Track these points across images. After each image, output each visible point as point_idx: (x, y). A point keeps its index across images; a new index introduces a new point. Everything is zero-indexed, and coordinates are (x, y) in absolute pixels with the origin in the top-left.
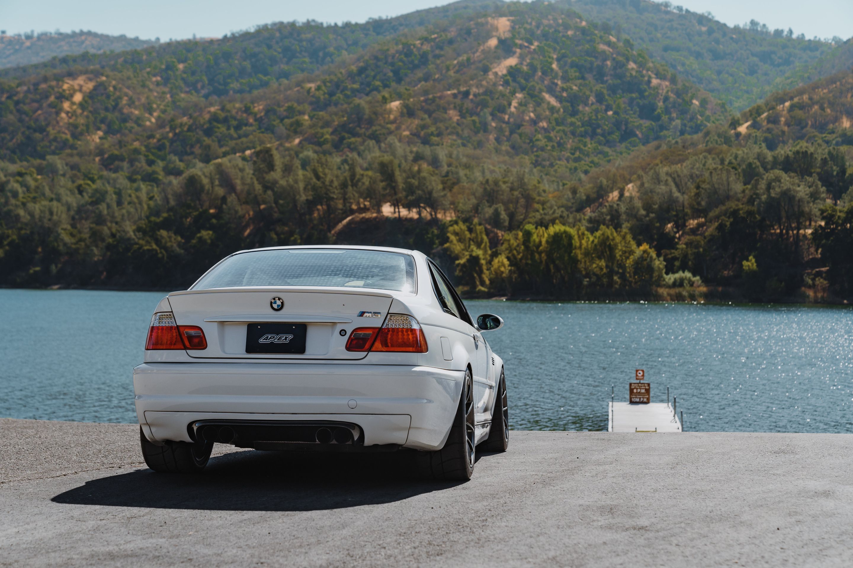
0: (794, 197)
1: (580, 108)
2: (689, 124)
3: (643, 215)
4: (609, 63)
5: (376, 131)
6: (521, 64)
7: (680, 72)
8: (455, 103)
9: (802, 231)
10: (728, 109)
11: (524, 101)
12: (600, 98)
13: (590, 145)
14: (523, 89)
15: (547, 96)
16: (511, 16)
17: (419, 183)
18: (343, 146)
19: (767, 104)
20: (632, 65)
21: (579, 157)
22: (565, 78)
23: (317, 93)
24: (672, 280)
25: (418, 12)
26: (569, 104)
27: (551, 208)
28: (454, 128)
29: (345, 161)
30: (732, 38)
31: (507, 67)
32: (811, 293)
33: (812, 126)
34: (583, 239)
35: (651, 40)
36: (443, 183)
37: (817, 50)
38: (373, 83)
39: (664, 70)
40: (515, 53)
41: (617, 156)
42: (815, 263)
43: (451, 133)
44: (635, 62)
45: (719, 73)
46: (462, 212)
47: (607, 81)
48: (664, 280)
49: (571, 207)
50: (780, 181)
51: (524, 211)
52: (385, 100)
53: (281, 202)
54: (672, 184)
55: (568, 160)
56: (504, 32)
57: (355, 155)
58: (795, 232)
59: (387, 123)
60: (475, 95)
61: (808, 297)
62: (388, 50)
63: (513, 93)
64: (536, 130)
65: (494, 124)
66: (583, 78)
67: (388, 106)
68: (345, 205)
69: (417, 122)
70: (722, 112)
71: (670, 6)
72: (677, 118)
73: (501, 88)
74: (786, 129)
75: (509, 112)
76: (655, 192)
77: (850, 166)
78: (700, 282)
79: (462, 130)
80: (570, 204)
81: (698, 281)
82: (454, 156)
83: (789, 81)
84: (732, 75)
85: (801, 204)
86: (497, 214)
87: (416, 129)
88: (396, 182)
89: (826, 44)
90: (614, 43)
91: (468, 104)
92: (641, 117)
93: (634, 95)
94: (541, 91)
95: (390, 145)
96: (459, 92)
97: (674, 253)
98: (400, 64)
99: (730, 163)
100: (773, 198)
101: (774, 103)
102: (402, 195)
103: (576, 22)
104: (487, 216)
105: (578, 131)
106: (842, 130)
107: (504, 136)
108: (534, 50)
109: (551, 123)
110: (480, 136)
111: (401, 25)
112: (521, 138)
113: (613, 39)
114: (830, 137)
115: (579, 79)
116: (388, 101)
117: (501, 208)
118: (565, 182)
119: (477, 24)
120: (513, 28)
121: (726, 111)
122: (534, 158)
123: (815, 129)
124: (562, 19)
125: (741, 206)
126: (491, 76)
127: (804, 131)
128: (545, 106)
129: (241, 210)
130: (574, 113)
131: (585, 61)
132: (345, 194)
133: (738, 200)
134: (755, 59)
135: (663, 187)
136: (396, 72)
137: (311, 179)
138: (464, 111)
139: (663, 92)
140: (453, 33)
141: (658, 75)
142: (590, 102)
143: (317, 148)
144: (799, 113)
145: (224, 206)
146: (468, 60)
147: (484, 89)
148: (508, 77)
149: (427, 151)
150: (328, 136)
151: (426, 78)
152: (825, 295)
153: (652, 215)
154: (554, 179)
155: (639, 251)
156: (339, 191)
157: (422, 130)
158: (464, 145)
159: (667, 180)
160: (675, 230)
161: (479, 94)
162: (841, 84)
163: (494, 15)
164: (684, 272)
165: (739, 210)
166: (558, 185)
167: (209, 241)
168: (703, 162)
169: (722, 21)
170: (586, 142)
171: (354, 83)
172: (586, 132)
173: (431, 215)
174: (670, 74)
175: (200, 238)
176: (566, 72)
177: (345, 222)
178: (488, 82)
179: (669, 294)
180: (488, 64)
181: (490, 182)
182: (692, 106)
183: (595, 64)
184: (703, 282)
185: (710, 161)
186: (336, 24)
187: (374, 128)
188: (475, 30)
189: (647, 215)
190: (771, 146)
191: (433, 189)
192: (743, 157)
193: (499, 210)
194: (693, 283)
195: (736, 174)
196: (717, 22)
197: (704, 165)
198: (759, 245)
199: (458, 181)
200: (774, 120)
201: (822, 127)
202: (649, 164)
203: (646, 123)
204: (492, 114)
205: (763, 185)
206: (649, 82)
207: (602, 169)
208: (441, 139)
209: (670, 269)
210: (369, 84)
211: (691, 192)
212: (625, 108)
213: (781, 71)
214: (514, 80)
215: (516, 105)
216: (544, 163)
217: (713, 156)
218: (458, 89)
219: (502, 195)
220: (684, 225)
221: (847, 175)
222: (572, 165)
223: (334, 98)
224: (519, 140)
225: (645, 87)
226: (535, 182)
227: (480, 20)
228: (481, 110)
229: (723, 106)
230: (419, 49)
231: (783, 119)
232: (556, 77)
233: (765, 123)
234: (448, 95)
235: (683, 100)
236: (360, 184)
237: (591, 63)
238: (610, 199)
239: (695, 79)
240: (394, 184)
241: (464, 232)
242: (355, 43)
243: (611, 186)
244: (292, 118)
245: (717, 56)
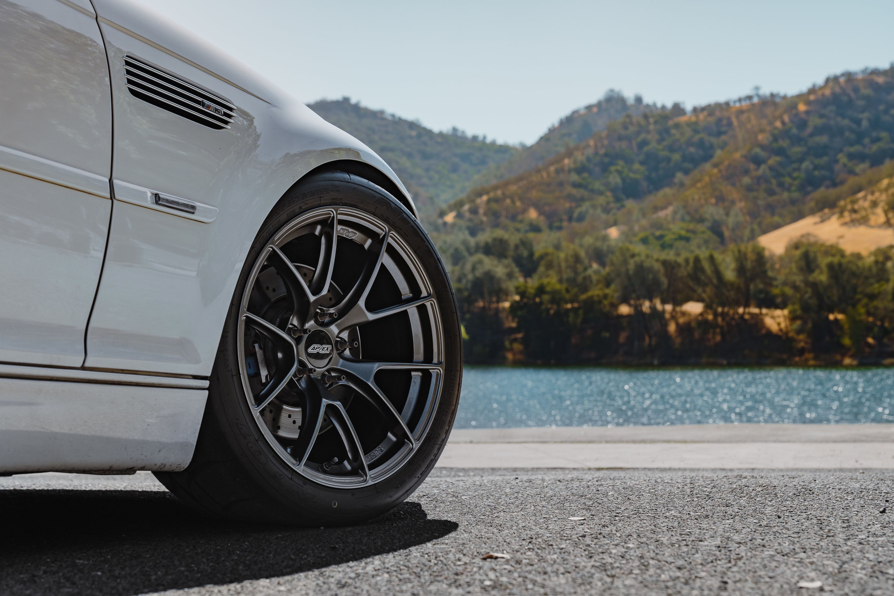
0: (494, 277)
9: (501, 305)
10: (436, 202)
19: (467, 197)
30: (437, 142)
32: (510, 356)
33: (506, 217)
37: (507, 153)
42: (512, 331)
45: (427, 170)
50: (482, 264)
58: (495, 305)
61: (508, 358)
71: (385, 114)
74: (484, 218)
77: (537, 250)
85: (500, 282)
100: (478, 278)
101: (473, 197)
106: (530, 220)
114: (519, 226)
121: (434, 203)
123: (508, 219)
127: (499, 220)
134: (457, 159)
144: (494, 206)
152: (521, 357)
162: (527, 182)
190: (473, 232)
200: (474, 211)
201: (513, 218)
205: (468, 267)
213: (478, 170)
221: (535, 257)
229: (431, 199)
231: (481, 211)
233: (467, 214)
245: (425, 156)
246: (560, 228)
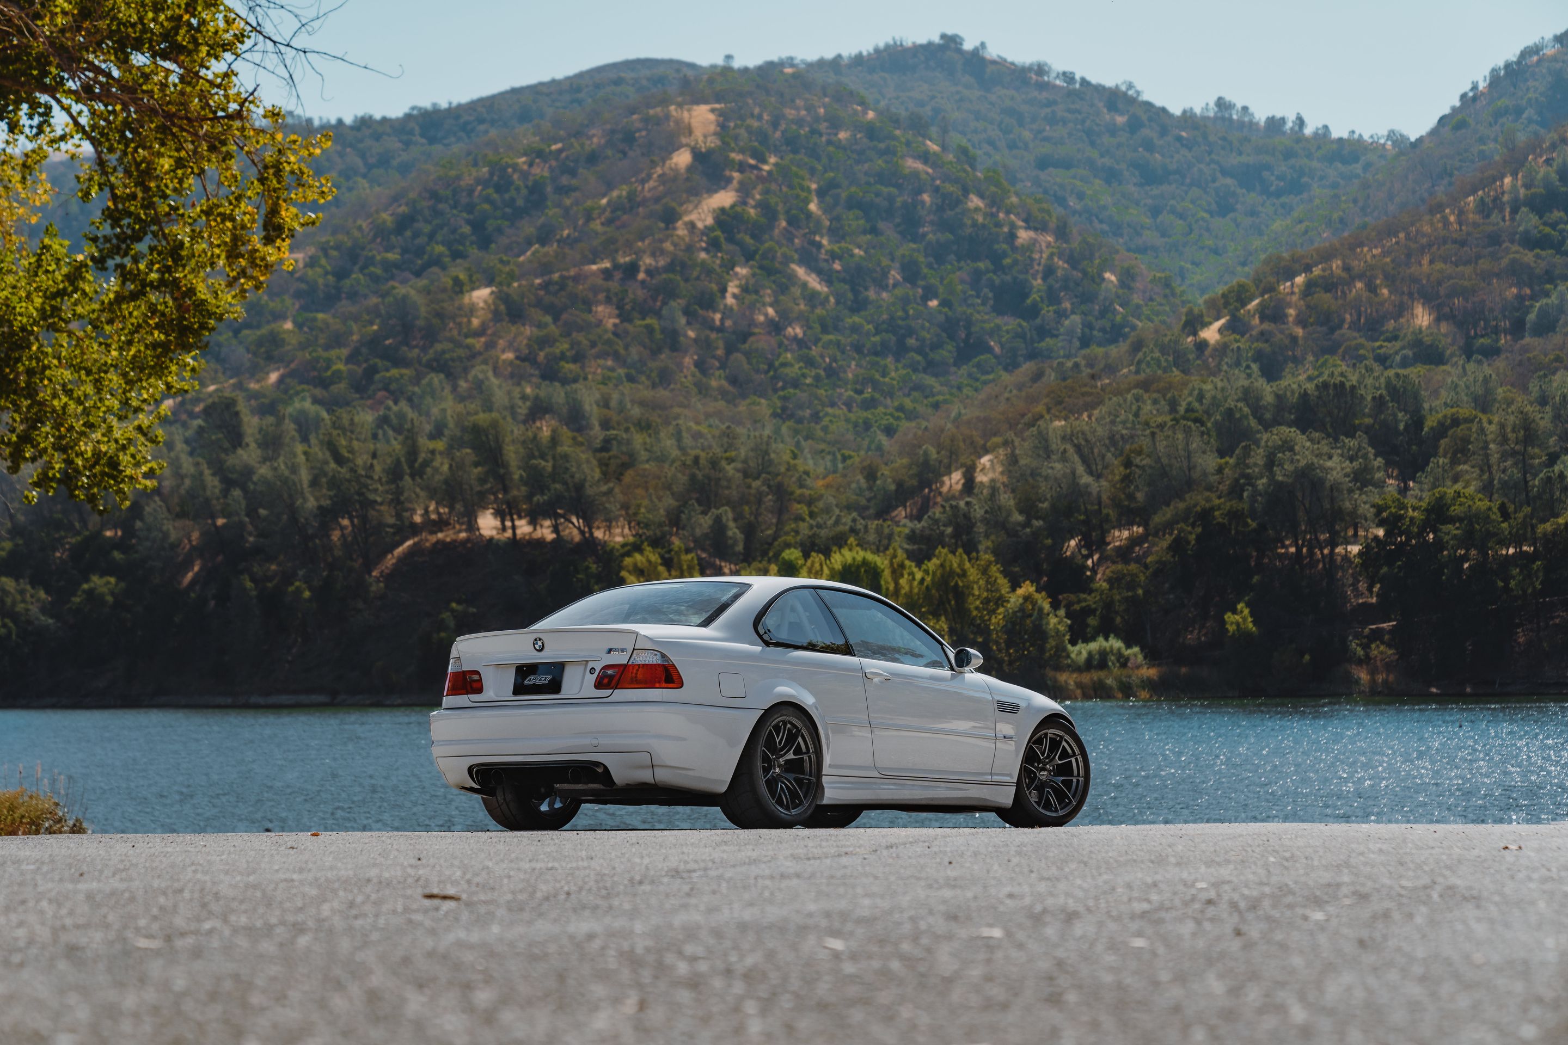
0: (1322, 481)
1: (871, 294)
2: (1098, 324)
3: (1019, 524)
4: (926, 197)
5: (444, 352)
6: (745, 203)
7: (1075, 212)
8: (608, 291)
9: (1339, 550)
10: (1178, 290)
11: (752, 281)
12: (911, 273)
13: (895, 372)
14: (749, 257)
15: (801, 271)
16: (718, 102)
17: (554, 467)
18: (373, 387)
19: (1257, 281)
20: (975, 201)
21: (873, 399)
22: (836, 233)
23: (310, 272)
24: (1085, 655)
25: (514, 91)
26: (847, 287)
27: (827, 510)
28: (609, 342)
29: (384, 421)
30: (1179, 139)
31: (714, 210)
32: (1363, 675)
33: (1355, 326)
34: (902, 576)
35: (1012, 146)
36: (603, 464)
37: (1356, 159)
38: (428, 248)
39: (1042, 210)
40: (729, 180)
41: (951, 394)
42: (1367, 613)
43: (603, 355)
44: (981, 196)
45: (1155, 212)
46: (647, 526)
47: (924, 235)
48: (1068, 656)
49: (867, 508)
50: (1291, 449)
51: (774, 521)
52: (459, 288)
53: (262, 512)
54: (1076, 458)
55: (848, 405)
56: (705, 136)
57: (404, 406)
58: (1326, 551)
59: (466, 336)
60: (649, 272)
61: (1357, 682)
62: (458, 178)
63: (729, 266)
64: (780, 345)
65: (691, 334)
66: (874, 231)
67: (466, 300)
68: (398, 516)
69: (528, 330)
70: (1165, 296)
71: (1048, 73)
72: (1073, 312)
73: (703, 255)
74: (1299, 332)
75: (722, 307)
76: (1040, 475)
77: (1431, 410)
78: (1140, 657)
79: (626, 347)
80: (863, 502)
81: (1135, 655)
82: (613, 404)
83: (1301, 228)
84: (1182, 216)
85: (1335, 494)
86: (719, 527)
87: (528, 346)
88: (505, 465)
89: (1373, 147)
90: (935, 154)
91: (636, 293)
92: (999, 310)
93: (981, 265)
94: (787, 260)
95: (479, 385)
96: (616, 266)
97: (1085, 600)
98: (486, 206)
99: (1189, 410)
100: (1280, 485)
101: (1272, 279)
102: (519, 492)
103: (856, 112)
104: (698, 532)
105: (868, 345)
106: (1413, 333)
107: (714, 357)
108: (769, 172)
109: (810, 328)
110: (664, 357)
111: (481, 121)
112: (749, 363)
113: (934, 147)
114: (1389, 348)
115: (865, 232)
116: (465, 288)
117: (727, 514)
118: (847, 453)
119: (646, 120)
120: (723, 126)
121: (1174, 294)
122: (779, 404)
123: (1359, 331)
124: (825, 106)
125: (1217, 502)
126: (681, 231)
127: (1337, 334)
128: (797, 291)
129: (173, 529)
130: (859, 306)
131: (877, 194)
132: (399, 492)
133: (1209, 488)
134: (1229, 181)
135: (1058, 466)
136: (478, 226)
137: (327, 463)
138: (628, 307)
139: (1041, 257)
140: (595, 140)
141: (1030, 223)
142: (891, 282)
143: (318, 392)
144: (1324, 299)
145: (139, 524)
146: (631, 196)
147: (669, 260)
148: (718, 233)
149: (558, 394)
150: (341, 366)
151: (543, 239)
152: (1391, 678)
153: (1037, 523)
154: (822, 446)
155: (1015, 599)
156: (387, 487)
157: (541, 349)
158: (631, 379)
159: (1065, 451)
160: (1084, 552)
161: (657, 268)
162: (1408, 237)
163: (680, 99)
164: (1106, 639)
165: (1212, 509)
166: (834, 461)
167: (110, 599)
168: (1134, 408)
169: (1158, 103)
170: (886, 366)
171: (389, 249)
172: (884, 344)
173: (582, 532)
174: (1054, 220)
175: (90, 593)
176: (838, 219)
177: (400, 550)
178: (675, 245)
179: (1079, 685)
180: (674, 204)
181: (702, 461)
182: (1103, 286)
183: (899, 199)
184: (1145, 658)
185: (1148, 407)
186: (340, 122)
187: (439, 347)
188: (644, 133)
189: (1027, 524)
190: (1271, 371)
191: (585, 480)
192: (1214, 398)
193: (724, 519)
194: (1127, 659)
195: (1202, 433)
196: (1149, 105)
197: (1136, 415)
198: (1256, 579)
199: (629, 462)
200: (1273, 313)
201: (1372, 328)
202: (1023, 415)
203: (1010, 323)
204: (687, 312)
205: (1258, 458)
206: (1012, 236)
207: (924, 424)
208: (582, 368)
209: (1079, 634)
210: (420, 252)
211: (1112, 473)
212: (964, 292)
213: (1283, 206)
214: (731, 239)
215: (736, 291)
216: (800, 413)
217: (1155, 395)
218: (614, 261)
219: (728, 488)
220: (1102, 543)
221: (1426, 429)
222: (859, 415)
223: (347, 283)
224: (746, 366)
225: (1005, 246)
226: (787, 457)
227: (651, 112)
228: (665, 303)
229: (1167, 284)
230: (525, 175)
231: (1292, 312)
232: (817, 230)
233: (1256, 321)
234: (593, 274)
235: (1085, 273)
236: (429, 470)
237: (891, 199)
238: (945, 489)
239: (1105, 227)
240: (502, 471)
241: (656, 568)
242: (384, 161)
243: (946, 461)
244: (258, 327)
245: (1149, 177)
246: (1491, 352)
